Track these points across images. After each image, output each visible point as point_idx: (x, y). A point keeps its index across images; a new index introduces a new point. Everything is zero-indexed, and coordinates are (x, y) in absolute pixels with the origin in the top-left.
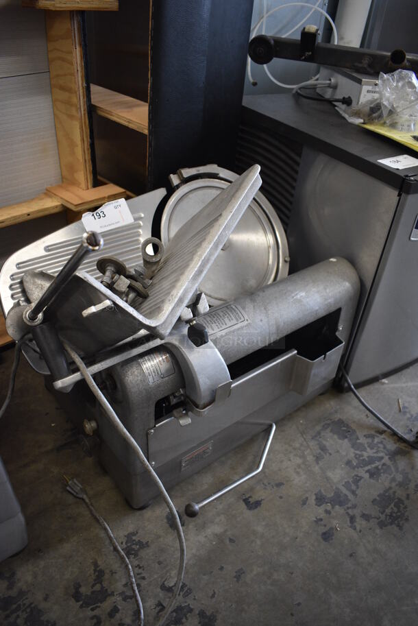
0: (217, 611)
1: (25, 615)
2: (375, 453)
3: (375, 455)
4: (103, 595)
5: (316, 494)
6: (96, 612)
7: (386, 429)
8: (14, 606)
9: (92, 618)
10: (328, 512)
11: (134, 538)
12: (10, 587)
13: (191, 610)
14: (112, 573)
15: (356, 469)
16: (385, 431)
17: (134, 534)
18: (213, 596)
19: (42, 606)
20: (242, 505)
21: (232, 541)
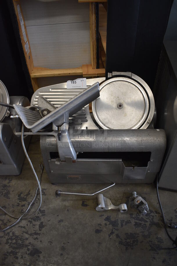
0: (46, 225)
1: (6, 192)
2: (146, 218)
3: (145, 219)
4: (25, 200)
5: (108, 216)
6: (20, 203)
7: (161, 213)
8: (6, 188)
9: (18, 203)
10: (106, 224)
11: (44, 190)
12: (8, 183)
13: (40, 220)
14: (31, 196)
15: (132, 218)
16: (159, 213)
17: (45, 189)
18: (49, 221)
19: (11, 192)
20: (81, 202)
21: (68, 210)
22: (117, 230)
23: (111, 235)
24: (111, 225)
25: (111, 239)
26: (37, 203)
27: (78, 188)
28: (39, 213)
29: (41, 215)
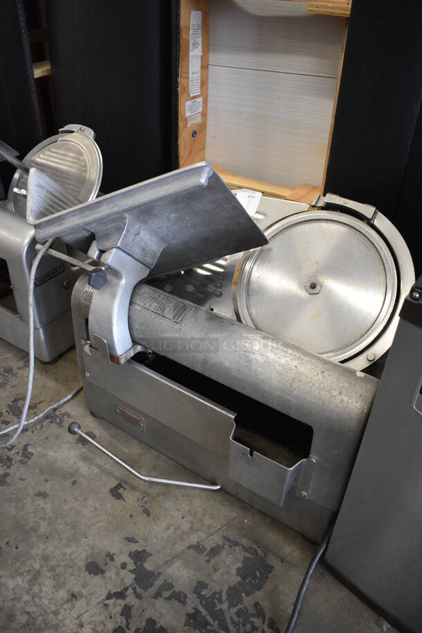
2: (232, 619)
3: (228, 620)
5: (144, 550)
6: (5, 414)
8: (7, 374)
10: (124, 566)
11: (66, 417)
13: (9, 467)
15: (196, 596)
17: (69, 416)
18: (21, 479)
19: (8, 387)
20: (114, 483)
21: (74, 483)
22: (138, 596)
23: (114, 598)
24: (133, 576)
25: (106, 605)
26: (33, 432)
27: (135, 449)
28: (18, 453)
29: (19, 458)
